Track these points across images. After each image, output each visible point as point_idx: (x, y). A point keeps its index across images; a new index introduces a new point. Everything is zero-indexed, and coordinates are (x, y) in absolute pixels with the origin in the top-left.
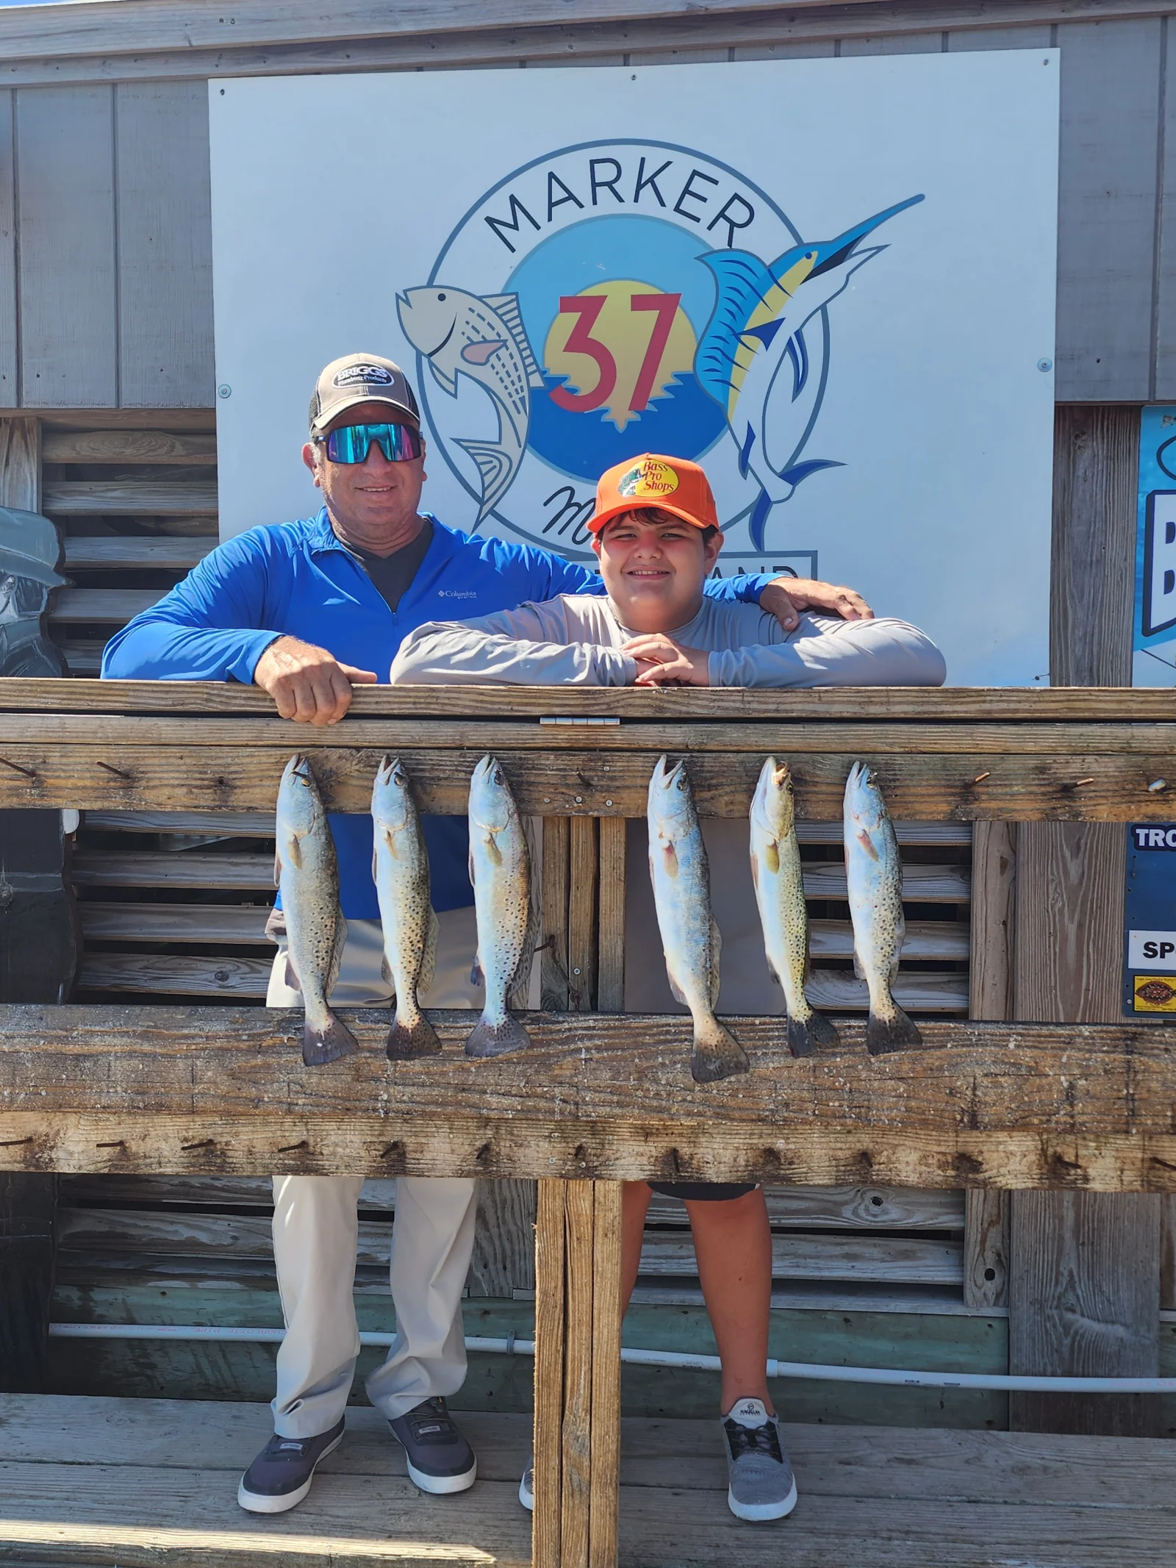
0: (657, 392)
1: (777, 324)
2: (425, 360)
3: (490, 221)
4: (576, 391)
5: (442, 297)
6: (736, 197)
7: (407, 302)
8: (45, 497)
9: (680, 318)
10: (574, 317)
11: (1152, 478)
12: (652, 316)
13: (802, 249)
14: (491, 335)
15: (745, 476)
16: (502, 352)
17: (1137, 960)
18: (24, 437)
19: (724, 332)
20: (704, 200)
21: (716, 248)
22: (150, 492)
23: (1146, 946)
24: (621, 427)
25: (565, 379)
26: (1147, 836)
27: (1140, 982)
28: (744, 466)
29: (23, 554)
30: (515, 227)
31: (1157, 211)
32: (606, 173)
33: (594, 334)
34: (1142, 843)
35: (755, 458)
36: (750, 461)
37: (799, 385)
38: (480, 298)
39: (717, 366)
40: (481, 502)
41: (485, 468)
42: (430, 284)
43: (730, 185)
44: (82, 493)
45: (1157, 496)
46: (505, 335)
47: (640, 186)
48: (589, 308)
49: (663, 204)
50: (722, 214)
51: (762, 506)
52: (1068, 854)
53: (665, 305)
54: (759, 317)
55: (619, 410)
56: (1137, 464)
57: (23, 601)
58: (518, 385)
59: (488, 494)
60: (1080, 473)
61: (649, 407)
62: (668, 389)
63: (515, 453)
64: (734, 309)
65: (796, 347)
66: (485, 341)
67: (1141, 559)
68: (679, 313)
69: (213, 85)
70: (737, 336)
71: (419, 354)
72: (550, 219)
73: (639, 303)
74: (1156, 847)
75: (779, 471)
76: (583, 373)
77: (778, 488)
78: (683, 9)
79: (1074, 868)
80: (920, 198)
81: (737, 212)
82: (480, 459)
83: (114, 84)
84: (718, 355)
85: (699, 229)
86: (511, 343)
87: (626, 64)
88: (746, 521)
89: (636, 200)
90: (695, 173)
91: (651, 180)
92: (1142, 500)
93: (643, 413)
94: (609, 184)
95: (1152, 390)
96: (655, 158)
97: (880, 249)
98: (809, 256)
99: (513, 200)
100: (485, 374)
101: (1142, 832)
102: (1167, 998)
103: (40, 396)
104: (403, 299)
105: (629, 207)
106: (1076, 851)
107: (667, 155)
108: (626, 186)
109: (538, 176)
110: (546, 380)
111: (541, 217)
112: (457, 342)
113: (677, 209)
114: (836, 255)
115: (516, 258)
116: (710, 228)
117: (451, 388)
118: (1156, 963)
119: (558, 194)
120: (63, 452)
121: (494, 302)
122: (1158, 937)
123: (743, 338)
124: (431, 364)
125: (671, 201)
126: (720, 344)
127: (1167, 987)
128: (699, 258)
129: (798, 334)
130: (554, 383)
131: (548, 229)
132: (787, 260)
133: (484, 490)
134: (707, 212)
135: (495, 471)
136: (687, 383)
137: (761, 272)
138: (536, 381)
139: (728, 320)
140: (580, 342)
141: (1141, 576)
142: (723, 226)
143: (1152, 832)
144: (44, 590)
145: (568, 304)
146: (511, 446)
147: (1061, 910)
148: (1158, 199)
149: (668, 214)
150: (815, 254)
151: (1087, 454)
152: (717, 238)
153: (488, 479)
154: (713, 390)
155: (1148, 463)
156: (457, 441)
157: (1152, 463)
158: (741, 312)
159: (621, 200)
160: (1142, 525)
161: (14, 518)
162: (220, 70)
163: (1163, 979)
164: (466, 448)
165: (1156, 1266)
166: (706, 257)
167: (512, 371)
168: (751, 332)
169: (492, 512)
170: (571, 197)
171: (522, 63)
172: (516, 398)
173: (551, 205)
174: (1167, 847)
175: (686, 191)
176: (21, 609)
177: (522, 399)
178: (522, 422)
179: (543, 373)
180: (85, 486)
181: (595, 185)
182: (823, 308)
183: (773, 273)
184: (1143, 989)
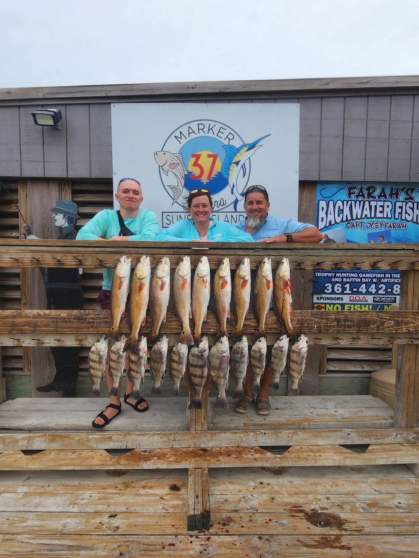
0: (213, 176)
1: (239, 161)
2: (161, 168)
3: (176, 137)
4: (194, 175)
5: (165, 154)
6: (230, 133)
7: (157, 154)
8: (73, 198)
9: (218, 160)
10: (195, 159)
11: (319, 197)
12: (211, 159)
13: (245, 145)
14: (176, 162)
15: (232, 194)
16: (178, 166)
17: (315, 300)
18: (68, 184)
19: (228, 163)
20: (223, 133)
21: (226, 144)
22: (97, 197)
23: (317, 298)
24: (205, 183)
25: (192, 172)
26: (317, 274)
27: (315, 305)
28: (232, 192)
29: (69, 211)
30: (181, 138)
31: (321, 140)
32: (201, 127)
33: (199, 162)
34: (316, 276)
35: (235, 190)
36: (234, 191)
37: (244, 175)
38: (173, 154)
39: (226, 170)
40: (174, 199)
41: (174, 192)
42: (162, 151)
43: (229, 131)
44: (81, 197)
45: (320, 201)
46: (179, 162)
47: (209, 130)
48: (198, 157)
49: (214, 134)
50: (227, 137)
51: (236, 202)
52: (301, 278)
53: (215, 157)
54: (235, 160)
55: (204, 180)
56: (316, 194)
57: (69, 222)
58: (182, 174)
59: (175, 197)
60: (304, 196)
61: (211, 179)
62: (215, 175)
63: (181, 189)
64: (230, 158)
65: (243, 167)
66: (174, 164)
67: (316, 215)
68: (218, 158)
69: (112, 105)
70: (231, 164)
71: (159, 166)
72: (189, 136)
73: (209, 156)
74: (319, 277)
75: (240, 193)
76: (196, 171)
77: (240, 198)
78: (219, 91)
79: (302, 281)
80: (270, 135)
81: (230, 136)
82: (173, 190)
83: (89, 104)
84: (227, 168)
85: (222, 140)
86: (180, 164)
87: (206, 103)
88: (233, 204)
89: (208, 133)
90: (221, 127)
91: (211, 129)
92: (317, 202)
93: (210, 180)
94: (202, 129)
95: (319, 178)
96: (212, 124)
97: (261, 146)
98: (246, 147)
99: (181, 132)
100: (174, 171)
101: (316, 273)
102: (321, 309)
103: (72, 175)
104: (156, 154)
105: (206, 135)
106: (303, 278)
107: (215, 123)
108: (206, 130)
109: (186, 127)
110: (188, 173)
111: (187, 136)
112: (168, 164)
113: (217, 135)
114: (252, 147)
115: (181, 145)
116: (225, 140)
117: (167, 174)
118: (319, 301)
119: (191, 131)
120: (77, 187)
121: (176, 155)
122: (319, 296)
123: (232, 164)
124: (162, 168)
125: (216, 134)
126: (227, 165)
127: (321, 306)
128: (222, 146)
129: (244, 164)
130: (190, 173)
131: (189, 139)
132: (242, 147)
133: (174, 197)
134: (224, 136)
135: (176, 193)
136: (220, 174)
137: (236, 150)
138: (186, 173)
139: (229, 160)
140: (196, 164)
141: (317, 218)
142: (227, 139)
143: (319, 273)
144: (74, 220)
145: (193, 156)
146: (180, 187)
147: (300, 290)
148: (321, 137)
149: (215, 136)
150: (247, 146)
151: (306, 191)
152: (226, 142)
153: (175, 194)
154: (225, 175)
155: (318, 194)
156: (168, 186)
157: (319, 194)
158: (232, 158)
159: (205, 133)
160: (317, 207)
161: (67, 202)
162: (114, 101)
163: (320, 305)
164: (170, 187)
165: (318, 365)
166: (224, 146)
167: (181, 170)
168: (233, 163)
169: (176, 202)
170: (194, 132)
171: (183, 102)
172: (181, 176)
173: (189, 134)
174: (321, 277)
175: (219, 131)
176: (69, 223)
177: (183, 177)
178: (183, 182)
179: (187, 171)
180: (82, 195)
181: (199, 129)
182: (249, 158)
183: (238, 150)
184: (316, 307)
